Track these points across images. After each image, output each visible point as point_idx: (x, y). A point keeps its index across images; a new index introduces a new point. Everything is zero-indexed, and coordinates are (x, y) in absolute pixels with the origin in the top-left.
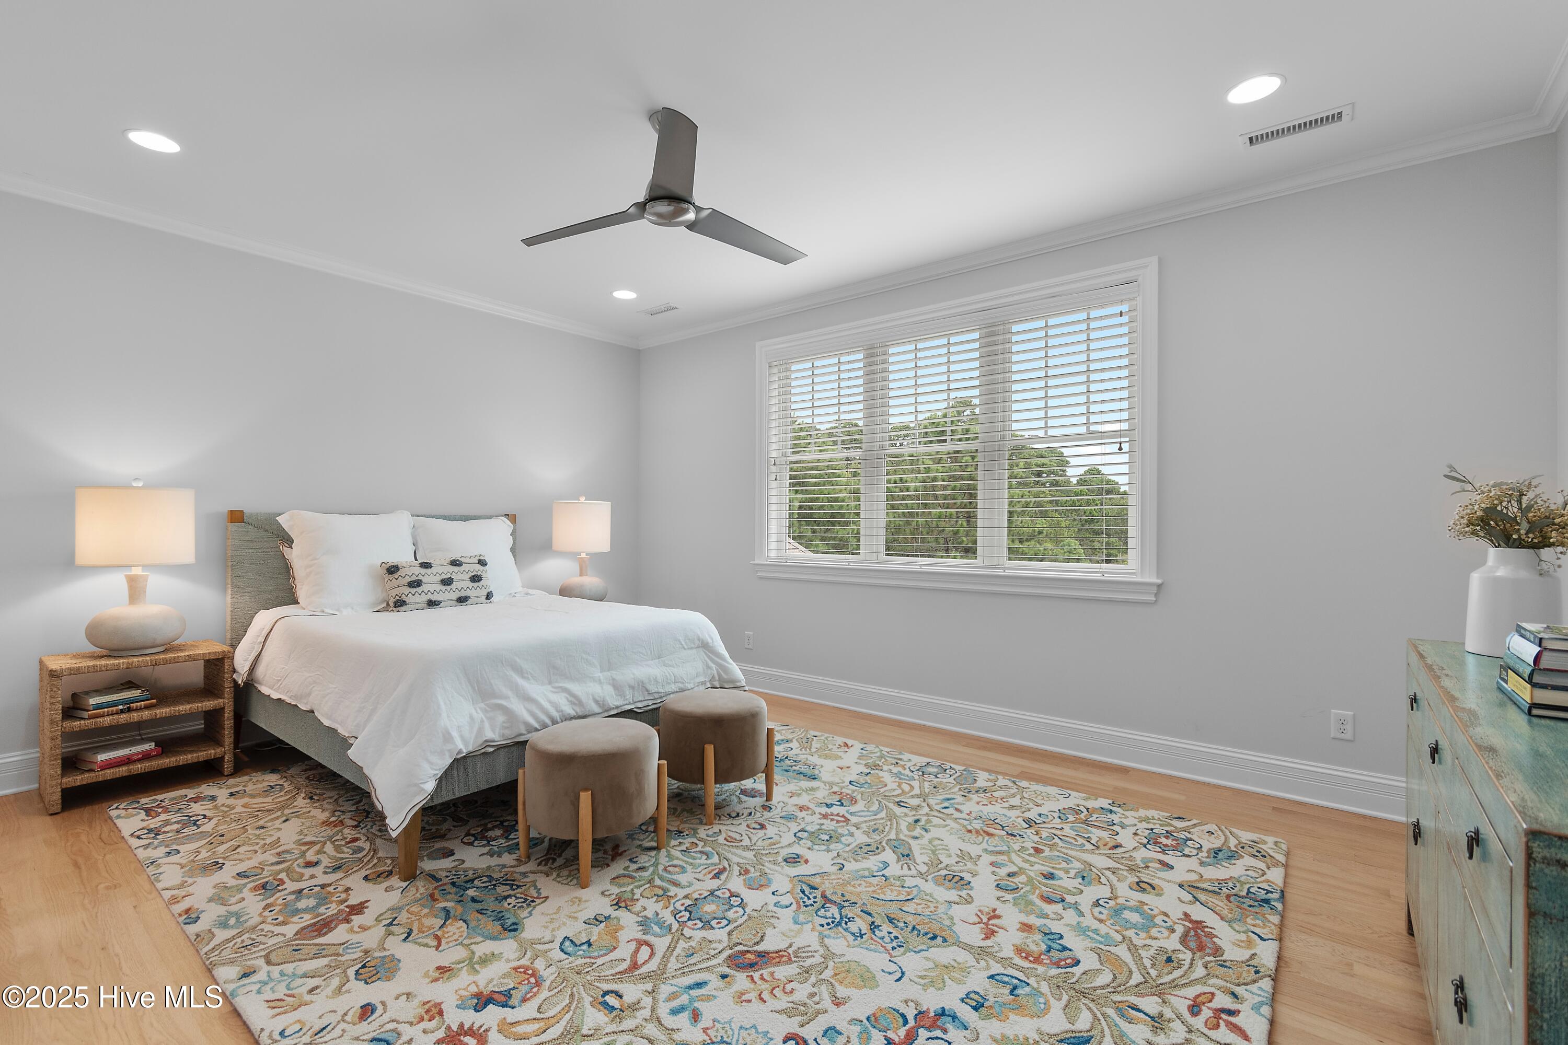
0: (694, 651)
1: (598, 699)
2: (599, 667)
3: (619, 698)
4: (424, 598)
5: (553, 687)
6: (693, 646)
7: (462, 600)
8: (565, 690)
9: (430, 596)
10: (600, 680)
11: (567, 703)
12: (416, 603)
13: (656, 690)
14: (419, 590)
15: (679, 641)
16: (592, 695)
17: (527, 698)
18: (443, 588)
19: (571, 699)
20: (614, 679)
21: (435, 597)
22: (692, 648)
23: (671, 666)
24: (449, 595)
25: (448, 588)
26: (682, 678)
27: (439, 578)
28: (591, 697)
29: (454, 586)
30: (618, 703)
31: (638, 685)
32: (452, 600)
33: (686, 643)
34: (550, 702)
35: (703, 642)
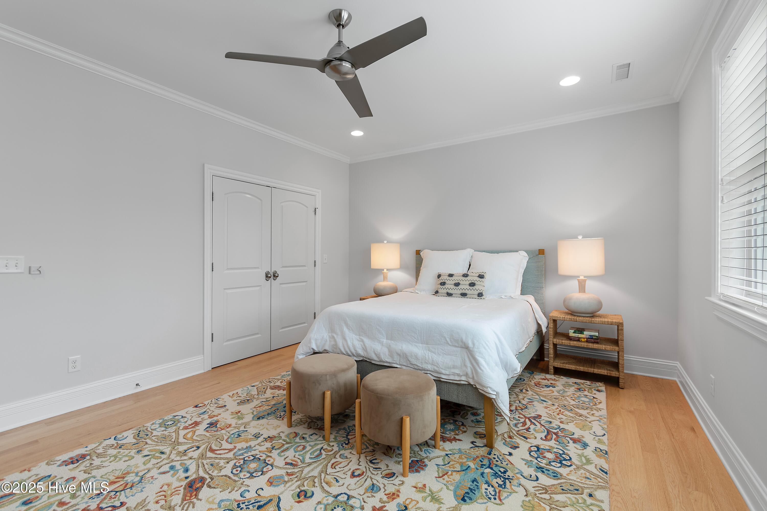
0: (459, 349)
1: (376, 353)
2: (385, 336)
3: (390, 357)
4: (445, 291)
5: (360, 338)
6: (457, 345)
7: (464, 295)
8: (363, 341)
9: (448, 291)
10: (383, 343)
11: (361, 348)
12: (442, 293)
13: (416, 363)
14: (444, 287)
15: (445, 338)
16: (374, 349)
17: (344, 339)
18: (455, 287)
19: (364, 347)
20: (390, 346)
21: (450, 291)
22: (456, 346)
23: (433, 352)
24: (457, 291)
25: (457, 288)
26: (438, 364)
27: (454, 282)
28: (373, 350)
29: (460, 287)
30: (388, 360)
31: (403, 355)
32: (458, 294)
33: (451, 340)
34: (353, 344)
35: (465, 344)
